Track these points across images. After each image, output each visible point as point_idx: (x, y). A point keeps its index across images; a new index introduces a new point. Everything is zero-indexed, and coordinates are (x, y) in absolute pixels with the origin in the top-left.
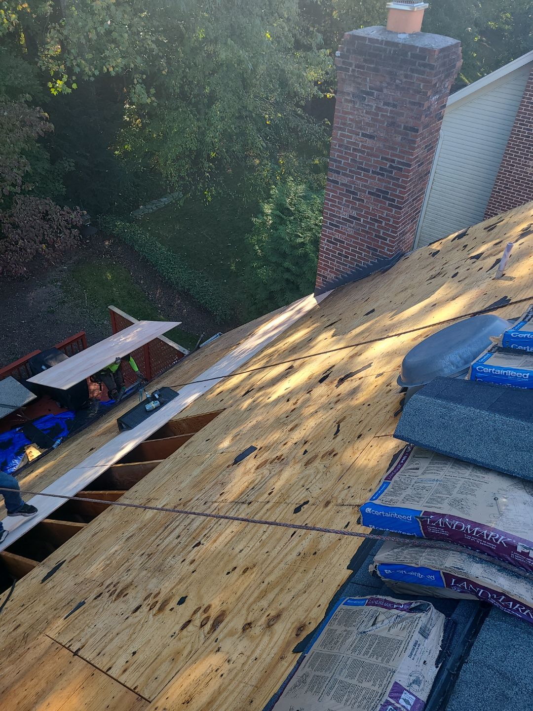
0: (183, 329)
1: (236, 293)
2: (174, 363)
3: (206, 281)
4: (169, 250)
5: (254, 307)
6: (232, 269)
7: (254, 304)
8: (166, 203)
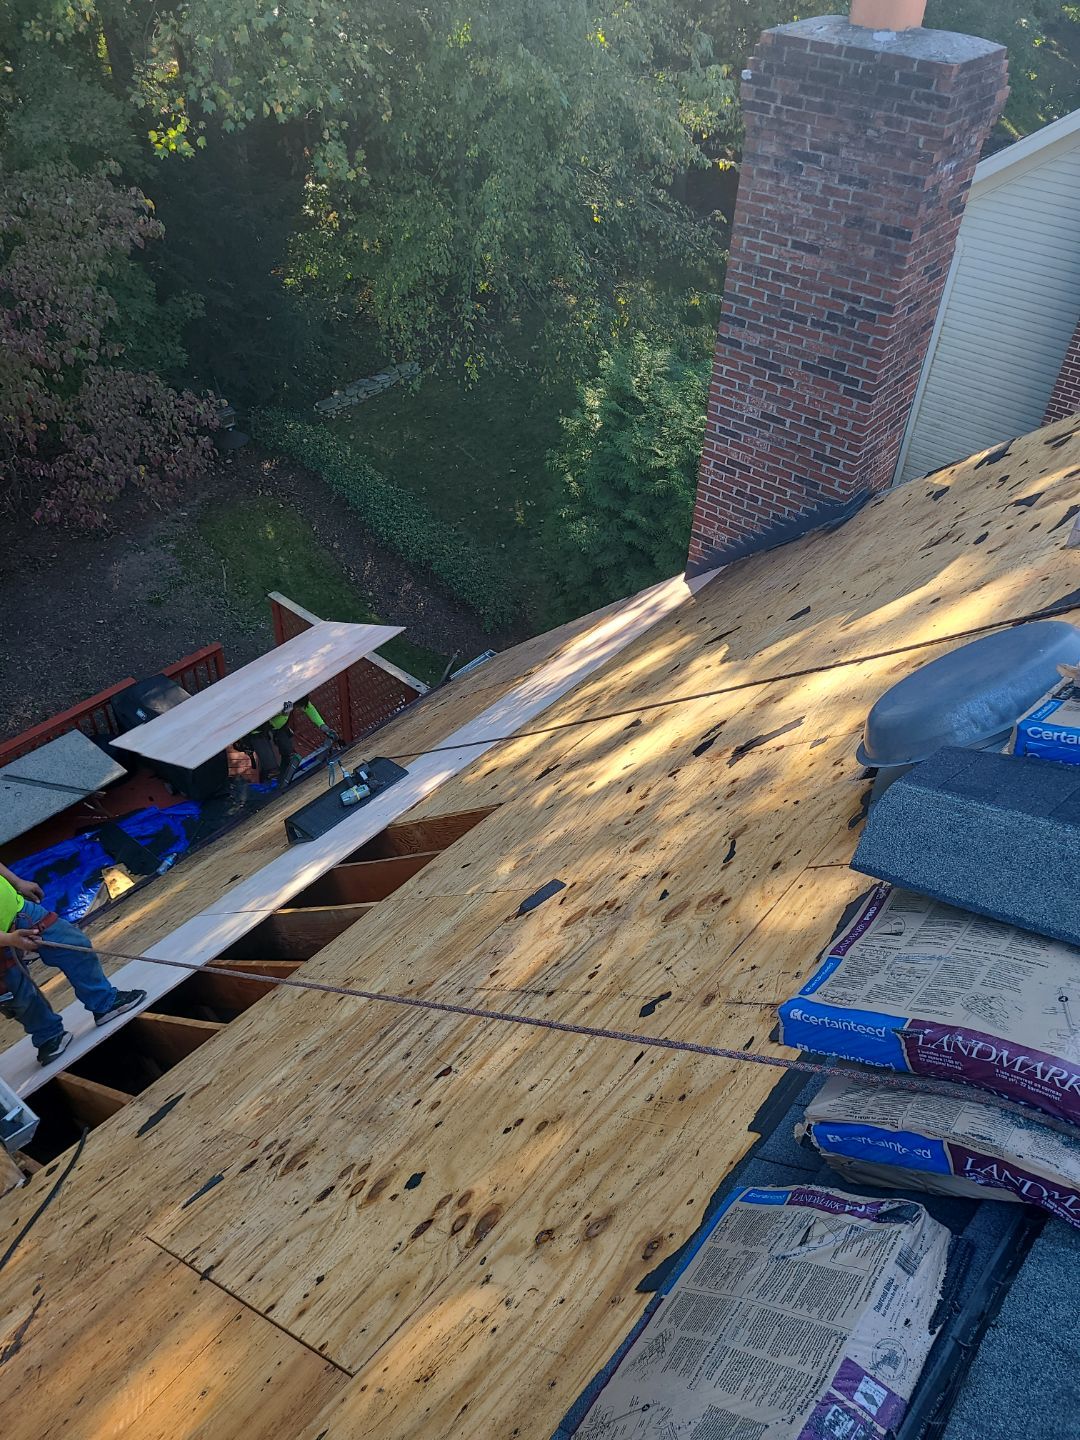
0: (416, 642)
1: (525, 570)
2: (398, 709)
3: (464, 546)
4: (390, 481)
5: (561, 600)
6: (517, 523)
7: (561, 594)
8: (386, 386)
